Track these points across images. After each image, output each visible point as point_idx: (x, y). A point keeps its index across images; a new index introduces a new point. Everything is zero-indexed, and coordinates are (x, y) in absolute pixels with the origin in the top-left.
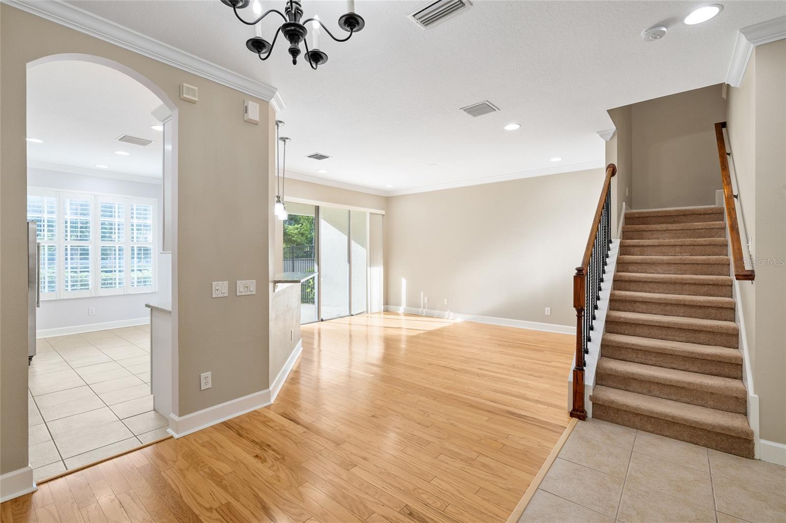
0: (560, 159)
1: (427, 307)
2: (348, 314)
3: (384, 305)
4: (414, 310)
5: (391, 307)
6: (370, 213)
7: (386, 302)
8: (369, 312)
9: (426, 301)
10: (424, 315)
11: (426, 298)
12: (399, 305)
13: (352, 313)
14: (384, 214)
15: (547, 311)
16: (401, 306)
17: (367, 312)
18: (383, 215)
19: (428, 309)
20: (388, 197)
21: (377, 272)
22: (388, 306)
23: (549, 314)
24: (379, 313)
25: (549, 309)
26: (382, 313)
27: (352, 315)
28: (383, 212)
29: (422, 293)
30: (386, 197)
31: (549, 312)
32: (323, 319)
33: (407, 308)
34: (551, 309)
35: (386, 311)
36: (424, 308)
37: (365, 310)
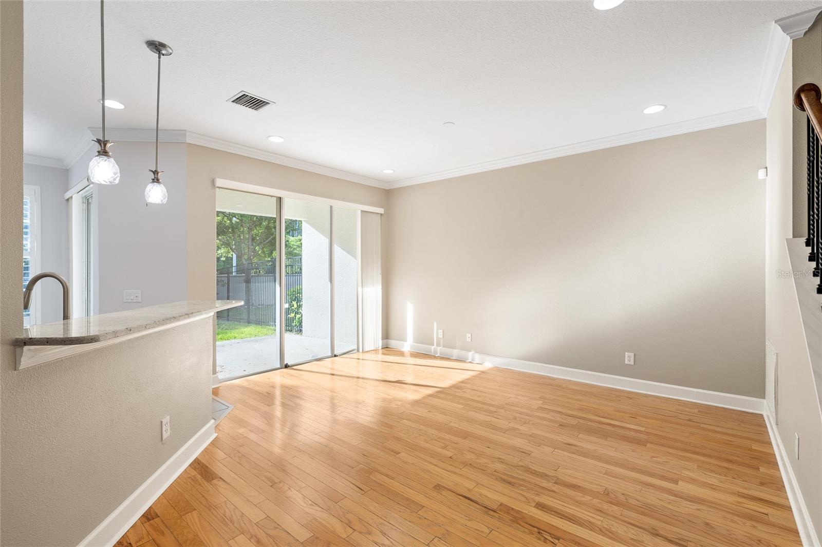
0: (662, 108)
1: (442, 345)
2: (330, 354)
3: (382, 339)
4: (423, 348)
5: (393, 343)
6: (362, 211)
7: (386, 335)
8: (361, 350)
9: (441, 336)
10: (438, 355)
11: (441, 331)
12: (404, 339)
13: (336, 353)
14: (383, 212)
15: (629, 358)
16: (406, 341)
17: (358, 351)
18: (381, 214)
19: (443, 347)
20: (388, 190)
21: (373, 293)
22: (389, 340)
23: (632, 363)
24: (376, 351)
25: (632, 355)
26: (380, 352)
27: (335, 356)
28: (381, 211)
29: (435, 324)
30: (386, 190)
31: (632, 359)
32: (289, 364)
33: (414, 344)
34: (635, 355)
35: (386, 348)
36: (438, 345)
37: (355, 347)
